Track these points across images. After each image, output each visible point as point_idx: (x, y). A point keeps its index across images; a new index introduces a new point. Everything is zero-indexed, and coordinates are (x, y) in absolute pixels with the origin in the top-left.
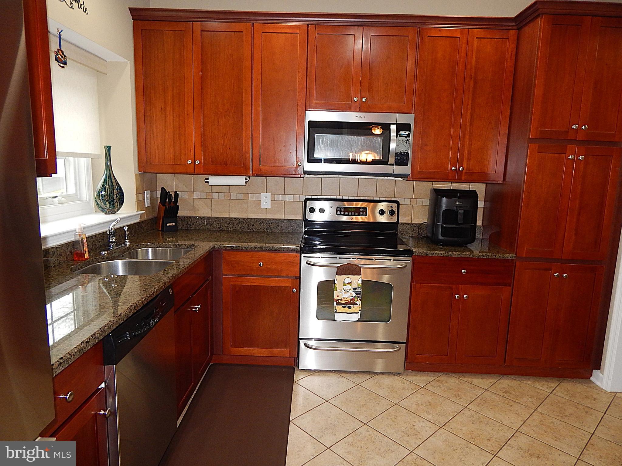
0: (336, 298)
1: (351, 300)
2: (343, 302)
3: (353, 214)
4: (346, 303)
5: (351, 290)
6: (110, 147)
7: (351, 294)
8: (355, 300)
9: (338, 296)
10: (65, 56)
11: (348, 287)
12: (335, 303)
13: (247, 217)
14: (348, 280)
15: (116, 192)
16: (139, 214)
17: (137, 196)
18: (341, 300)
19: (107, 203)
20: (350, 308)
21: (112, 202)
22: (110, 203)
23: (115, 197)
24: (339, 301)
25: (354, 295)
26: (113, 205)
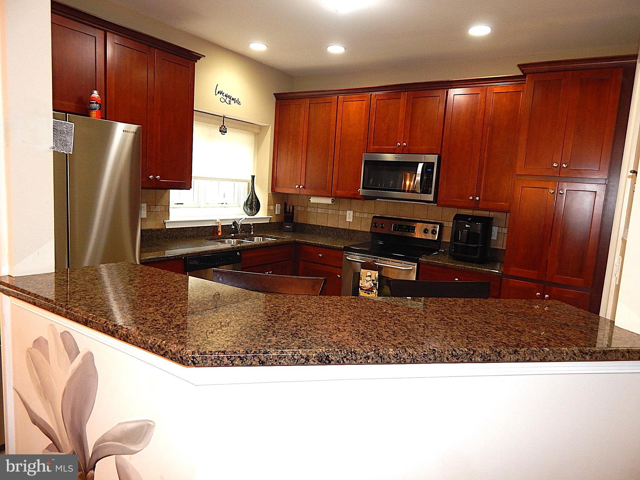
0: (360, 285)
1: (370, 288)
2: (365, 289)
3: (404, 230)
4: (366, 290)
5: (370, 281)
6: (254, 176)
7: (370, 283)
8: (372, 289)
9: (362, 284)
10: (226, 128)
11: (369, 279)
12: (360, 289)
13: (337, 227)
14: (369, 274)
15: (254, 203)
16: (269, 218)
17: (268, 207)
18: (364, 287)
19: (249, 209)
20: (369, 294)
21: (251, 208)
22: (250, 209)
23: (253, 206)
24: (363, 288)
25: (373, 285)
26: (252, 210)
